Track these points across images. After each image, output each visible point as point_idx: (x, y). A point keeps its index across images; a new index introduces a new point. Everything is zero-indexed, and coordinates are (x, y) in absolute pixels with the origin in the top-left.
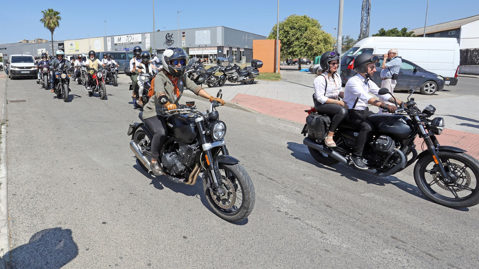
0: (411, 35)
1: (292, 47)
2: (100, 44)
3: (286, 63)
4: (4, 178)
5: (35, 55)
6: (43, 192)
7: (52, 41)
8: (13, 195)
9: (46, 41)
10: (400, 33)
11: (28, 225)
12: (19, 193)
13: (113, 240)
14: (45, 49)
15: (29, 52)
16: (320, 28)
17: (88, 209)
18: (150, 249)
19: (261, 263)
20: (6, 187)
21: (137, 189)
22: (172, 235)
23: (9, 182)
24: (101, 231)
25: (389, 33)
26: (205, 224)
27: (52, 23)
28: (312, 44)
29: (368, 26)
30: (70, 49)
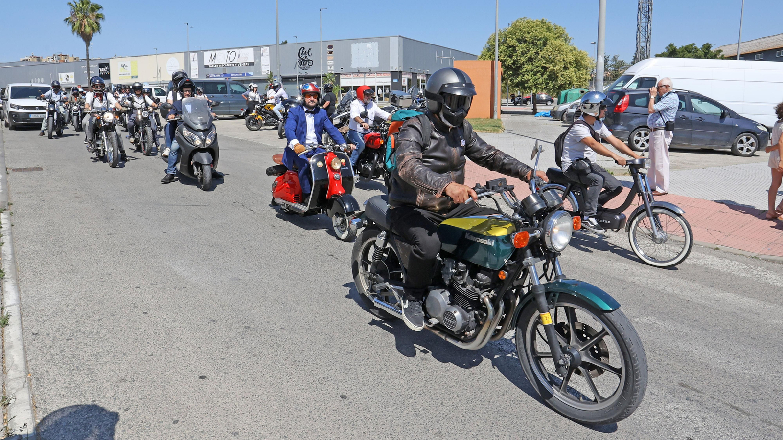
0: (718, 56)
1: (522, 73)
3: (511, 102)
4: (15, 306)
6: (88, 328)
7: (88, 60)
8: (33, 334)
9: (75, 59)
10: (700, 53)
11: (65, 385)
12: (44, 331)
13: (219, 404)
15: (42, 79)
16: (569, 42)
17: (173, 355)
18: (284, 418)
19: (473, 433)
20: (20, 321)
21: (257, 320)
22: (321, 394)
23: (24, 313)
24: (198, 390)
25: (682, 52)
26: (377, 374)
27: (87, 26)
28: (555, 69)
29: (648, 40)
30: (121, 74)
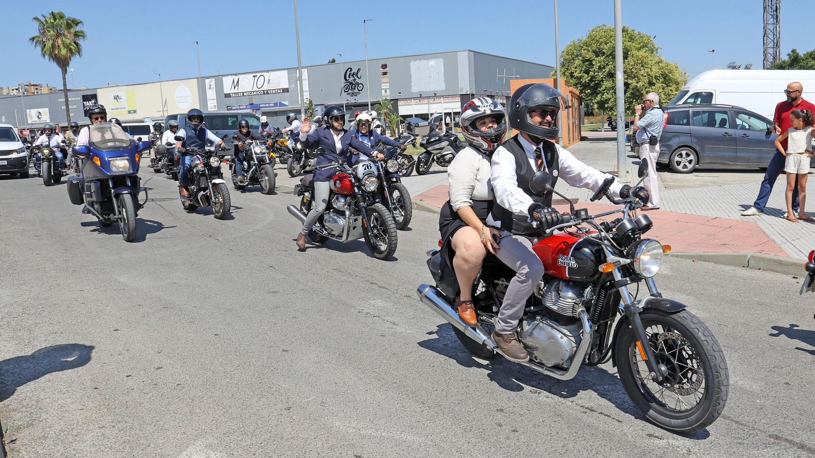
2: (189, 96)
5: (19, 125)
7: (66, 90)
9: (51, 90)
14: (47, 109)
25: (806, 59)
27: (62, 47)
30: (113, 109)
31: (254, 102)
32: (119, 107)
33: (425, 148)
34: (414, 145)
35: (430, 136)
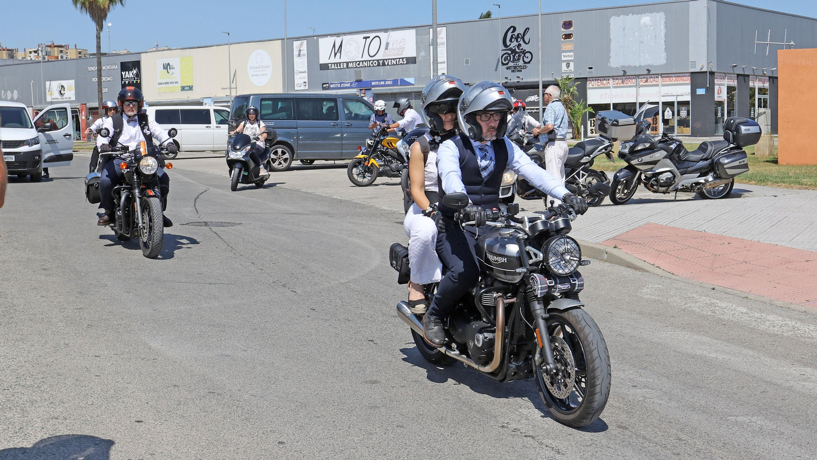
2: (268, 67)
5: (35, 104)
7: (99, 54)
9: (80, 53)
14: (72, 82)
15: (16, 92)
30: (161, 84)
31: (363, 78)
32: (169, 81)
33: (627, 161)
34: (609, 156)
35: (636, 141)
